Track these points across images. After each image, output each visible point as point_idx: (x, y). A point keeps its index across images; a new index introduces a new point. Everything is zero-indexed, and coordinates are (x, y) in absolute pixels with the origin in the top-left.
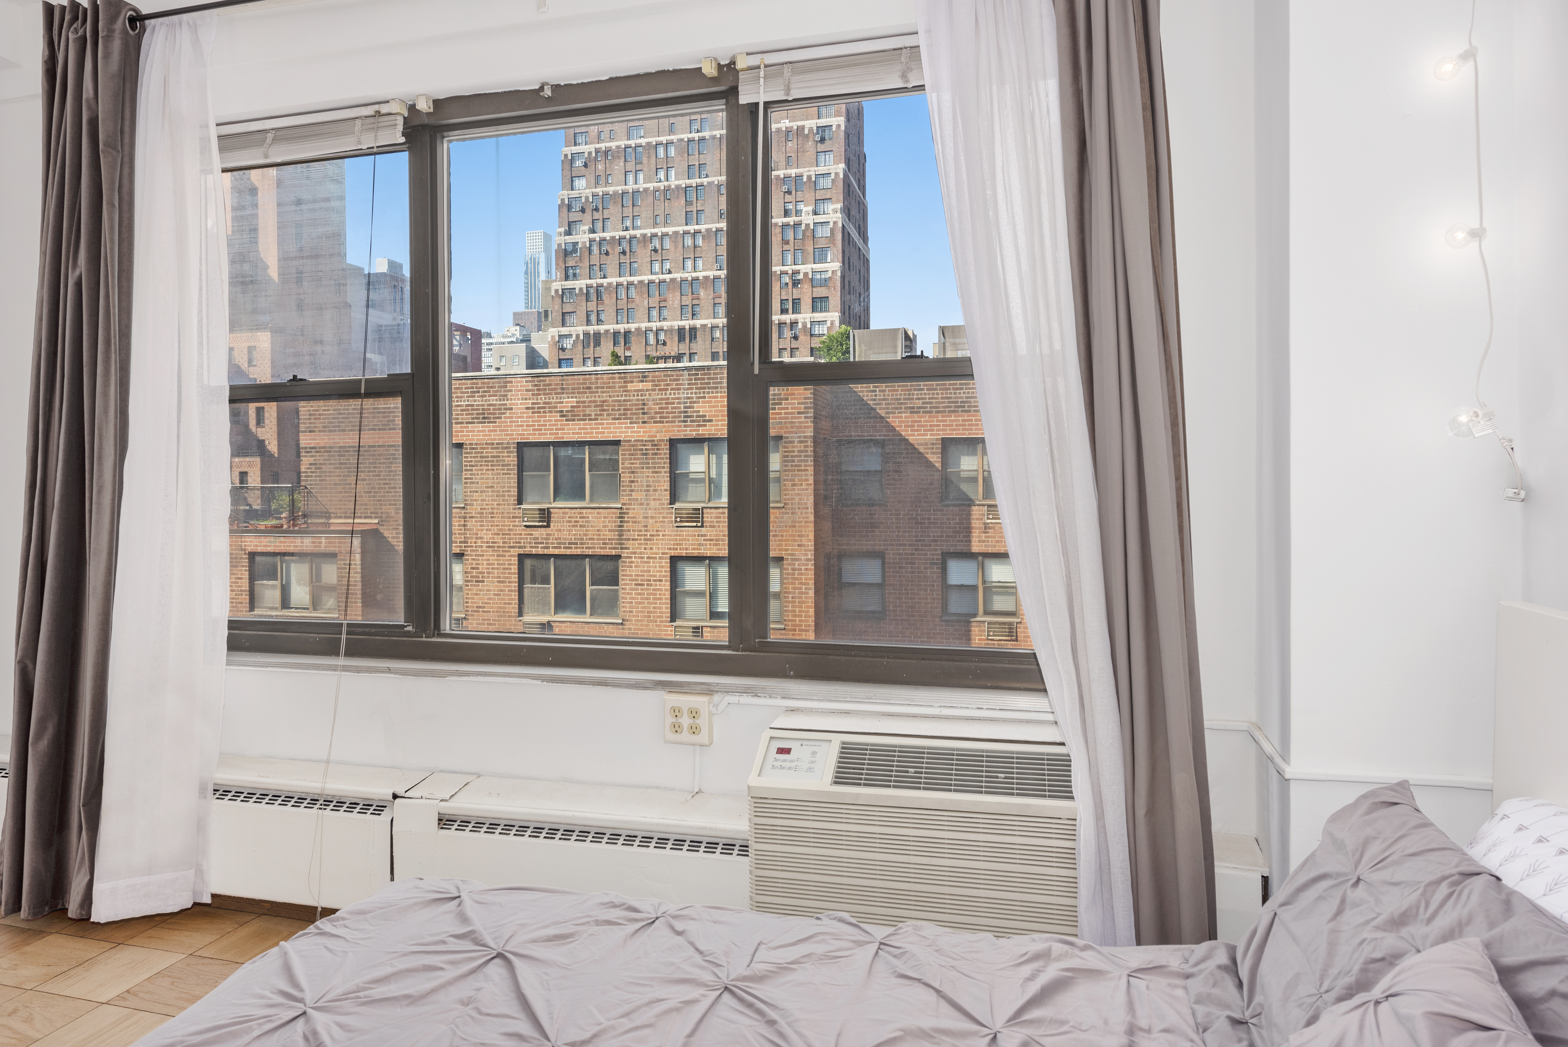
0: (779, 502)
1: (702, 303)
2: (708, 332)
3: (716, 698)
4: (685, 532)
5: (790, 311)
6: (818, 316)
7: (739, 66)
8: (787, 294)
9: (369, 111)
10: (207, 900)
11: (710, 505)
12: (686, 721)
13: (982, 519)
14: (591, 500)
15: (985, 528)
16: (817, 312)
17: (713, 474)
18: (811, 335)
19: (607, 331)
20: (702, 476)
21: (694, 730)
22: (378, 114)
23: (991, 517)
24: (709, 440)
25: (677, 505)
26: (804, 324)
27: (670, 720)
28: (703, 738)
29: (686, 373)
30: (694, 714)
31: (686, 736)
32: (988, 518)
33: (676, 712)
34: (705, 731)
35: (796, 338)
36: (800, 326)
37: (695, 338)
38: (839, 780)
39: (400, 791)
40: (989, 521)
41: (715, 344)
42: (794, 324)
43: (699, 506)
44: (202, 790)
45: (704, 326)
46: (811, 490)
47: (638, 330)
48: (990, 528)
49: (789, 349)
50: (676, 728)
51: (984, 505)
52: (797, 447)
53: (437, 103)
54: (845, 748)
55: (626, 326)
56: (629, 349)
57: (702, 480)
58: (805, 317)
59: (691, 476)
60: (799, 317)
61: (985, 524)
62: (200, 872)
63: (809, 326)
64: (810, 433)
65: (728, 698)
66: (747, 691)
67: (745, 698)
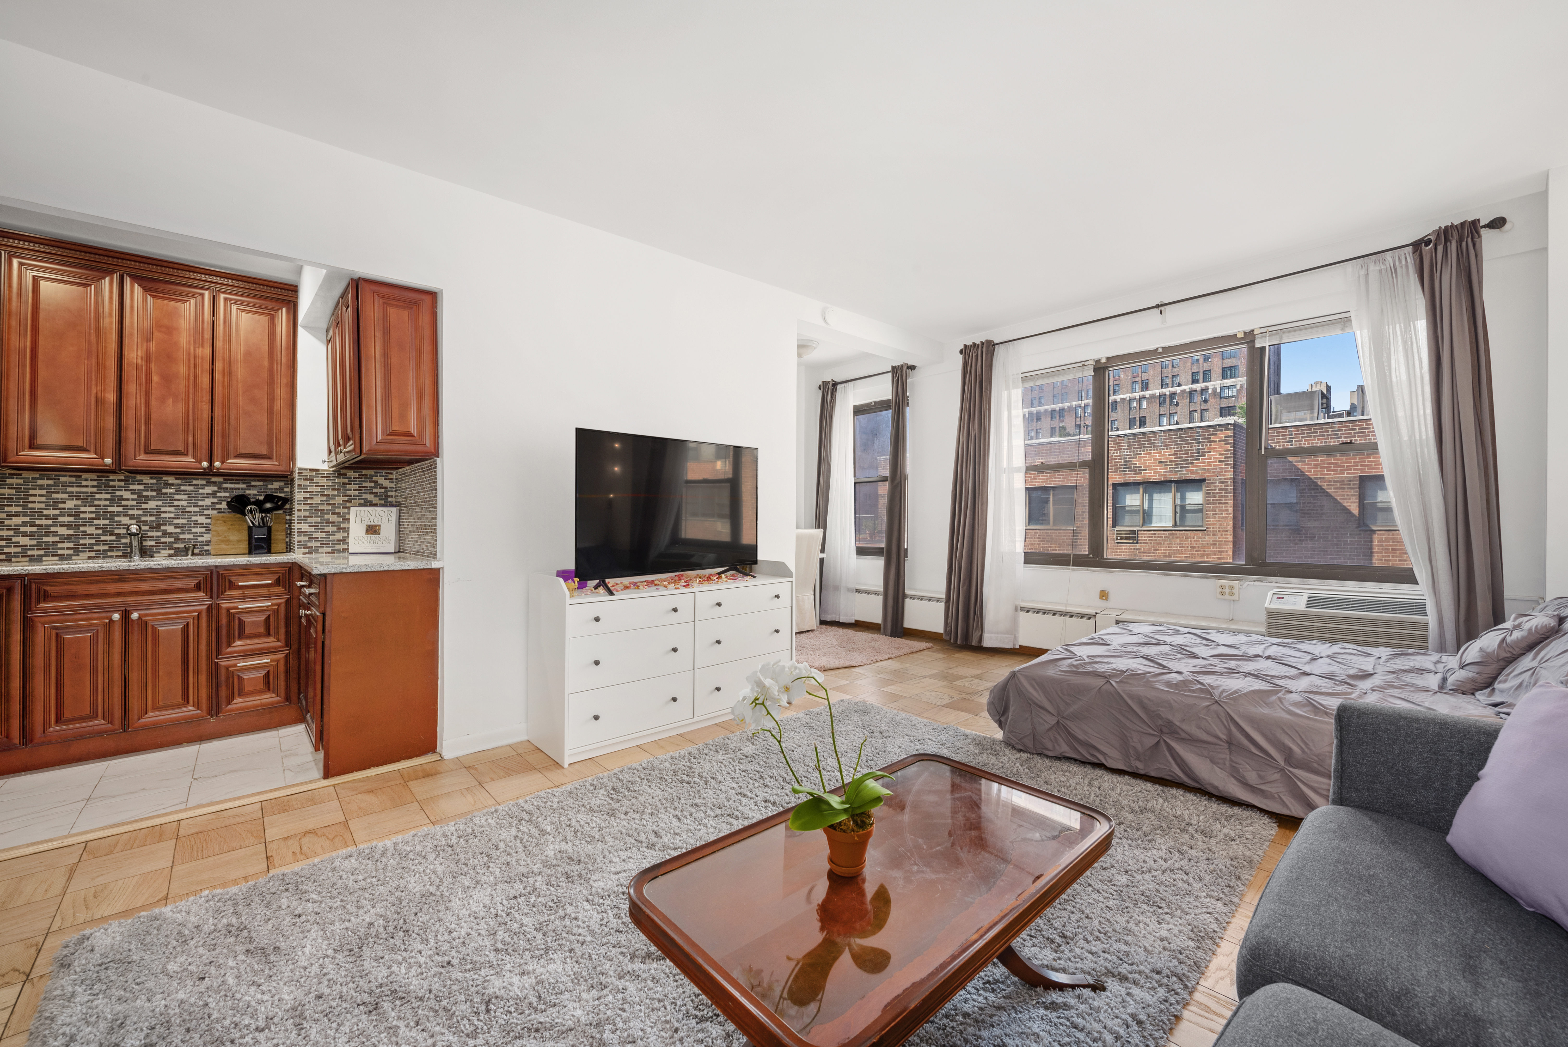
0: (1202, 526)
1: (1122, 382)
2: (1127, 403)
3: (1242, 582)
4: (1124, 547)
5: (1201, 380)
6: (1228, 382)
7: (1256, 332)
8: (1198, 367)
9: (1080, 364)
10: (1017, 647)
11: (1144, 528)
12: (1227, 590)
14: (1054, 524)
16: (1227, 378)
17: (1146, 507)
18: (1221, 398)
19: (1046, 411)
20: (1138, 508)
21: (1231, 594)
22: (1084, 365)
24: (1143, 483)
25: (1117, 528)
26: (1214, 390)
27: (1219, 590)
28: (1235, 597)
29: (1126, 438)
30: (1231, 588)
31: (1227, 596)
33: (1223, 587)
34: (1236, 595)
35: (1206, 401)
36: (1210, 391)
37: (1116, 409)
38: (1308, 606)
39: (1098, 612)
41: (1133, 412)
42: (1204, 391)
43: (1135, 529)
44: (1016, 610)
45: (1123, 400)
46: (1230, 518)
47: (1070, 408)
49: (1199, 411)
50: (1223, 593)
52: (1218, 486)
53: (1108, 359)
54: (1310, 598)
55: (1060, 405)
56: (1063, 421)
57: (1138, 511)
58: (1214, 384)
59: (1127, 508)
60: (1210, 385)
62: (1015, 638)
63: (1218, 390)
64: (1230, 475)
65: (1248, 583)
66: (1257, 580)
67: (1256, 583)
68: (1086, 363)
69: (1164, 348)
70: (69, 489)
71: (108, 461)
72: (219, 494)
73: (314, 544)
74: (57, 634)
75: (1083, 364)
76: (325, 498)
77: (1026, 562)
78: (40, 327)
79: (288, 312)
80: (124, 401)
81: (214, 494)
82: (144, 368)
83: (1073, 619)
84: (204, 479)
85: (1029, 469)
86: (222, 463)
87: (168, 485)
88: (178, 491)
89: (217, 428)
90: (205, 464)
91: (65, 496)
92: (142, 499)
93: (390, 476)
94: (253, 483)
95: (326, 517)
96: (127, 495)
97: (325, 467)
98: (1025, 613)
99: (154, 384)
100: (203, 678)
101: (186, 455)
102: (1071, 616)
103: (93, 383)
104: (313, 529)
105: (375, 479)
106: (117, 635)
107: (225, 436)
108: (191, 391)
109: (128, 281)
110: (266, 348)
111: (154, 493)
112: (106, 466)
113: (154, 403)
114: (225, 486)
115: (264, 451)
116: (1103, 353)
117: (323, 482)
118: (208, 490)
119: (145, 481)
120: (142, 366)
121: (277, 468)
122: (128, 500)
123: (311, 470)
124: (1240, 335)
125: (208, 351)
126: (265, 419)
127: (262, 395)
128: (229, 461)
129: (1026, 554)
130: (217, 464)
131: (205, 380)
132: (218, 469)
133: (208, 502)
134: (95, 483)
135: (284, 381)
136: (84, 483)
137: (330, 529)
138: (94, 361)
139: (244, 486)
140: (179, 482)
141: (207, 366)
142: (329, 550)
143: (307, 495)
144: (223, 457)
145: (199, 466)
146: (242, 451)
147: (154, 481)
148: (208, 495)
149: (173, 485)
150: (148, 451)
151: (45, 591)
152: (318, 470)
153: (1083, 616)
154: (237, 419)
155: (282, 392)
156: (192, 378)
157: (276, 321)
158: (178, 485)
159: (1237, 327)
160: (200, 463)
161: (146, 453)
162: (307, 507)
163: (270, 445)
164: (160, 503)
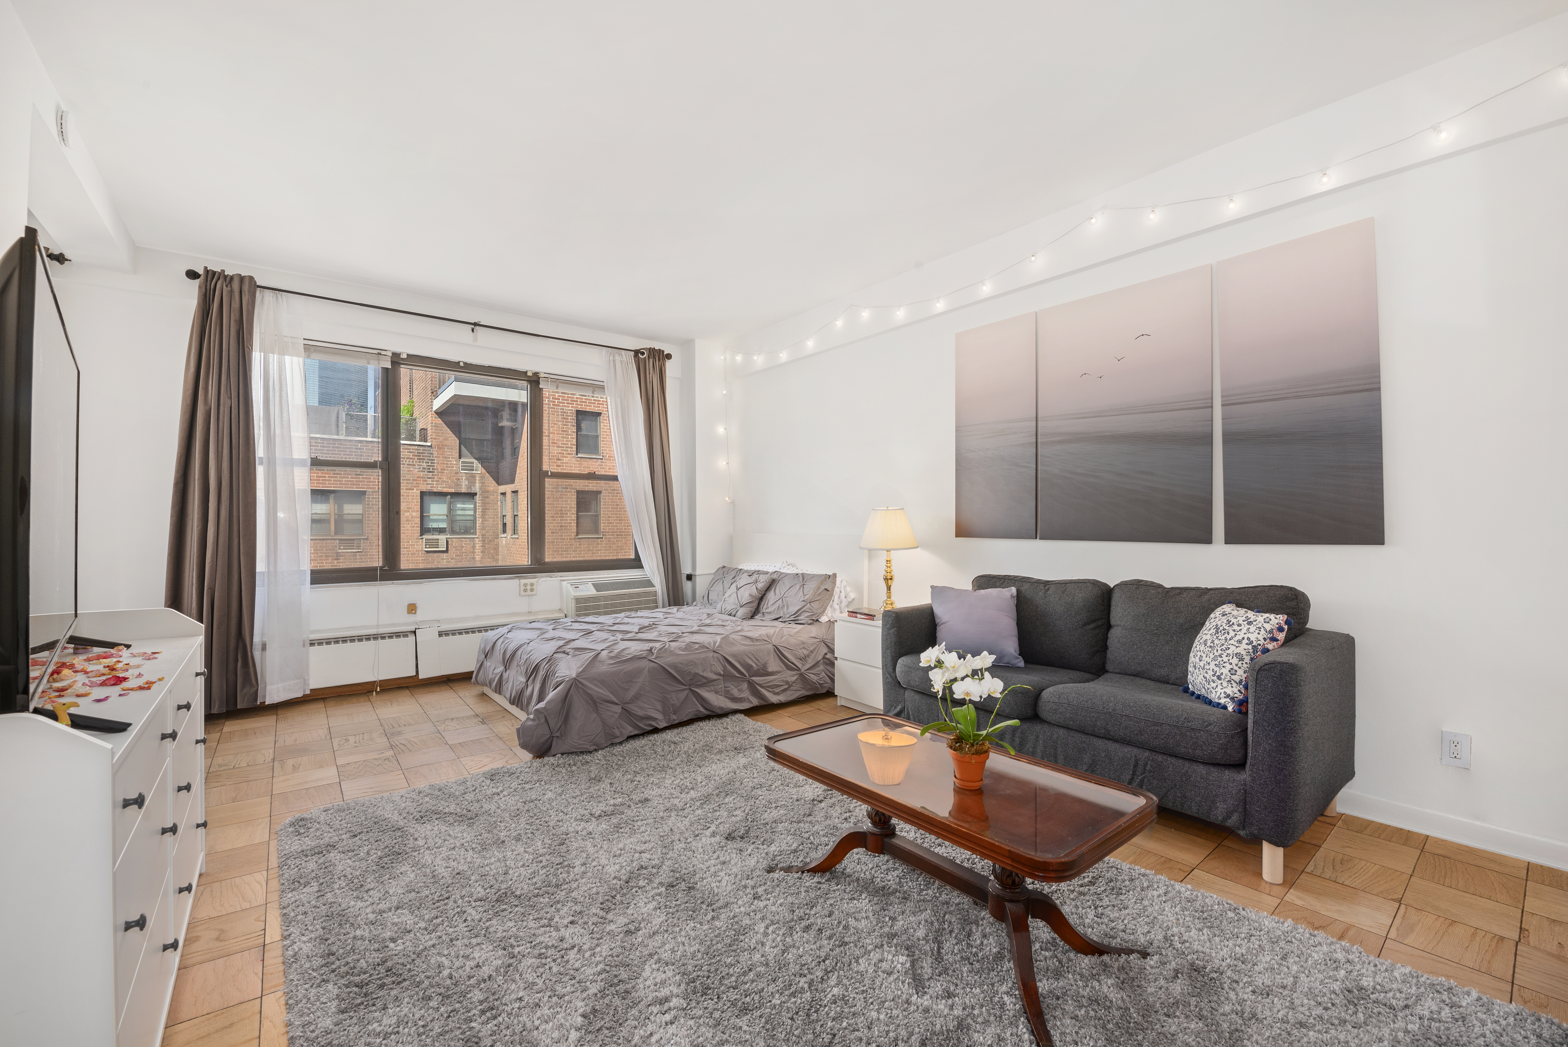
3: (537, 580)
7: (539, 375)
9: (375, 352)
10: (308, 692)
12: (529, 587)
13: (334, 550)
15: (337, 556)
21: (532, 590)
22: (381, 354)
23: (342, 547)
27: (523, 588)
30: (532, 585)
31: (529, 593)
32: (339, 549)
33: (525, 585)
34: (536, 591)
38: (597, 591)
39: (416, 627)
40: (340, 551)
44: (302, 645)
48: (341, 556)
50: (525, 591)
51: (336, 539)
53: (409, 355)
54: (594, 585)
61: (337, 553)
65: (542, 579)
66: (548, 576)
67: (548, 579)
68: (383, 353)
69: (465, 363)
75: (379, 353)
77: (313, 582)
83: (387, 640)
85: (316, 463)
98: (316, 647)
102: (383, 638)
116: (405, 349)
124: (530, 374)
129: (313, 572)
153: (398, 635)
159: (530, 367)
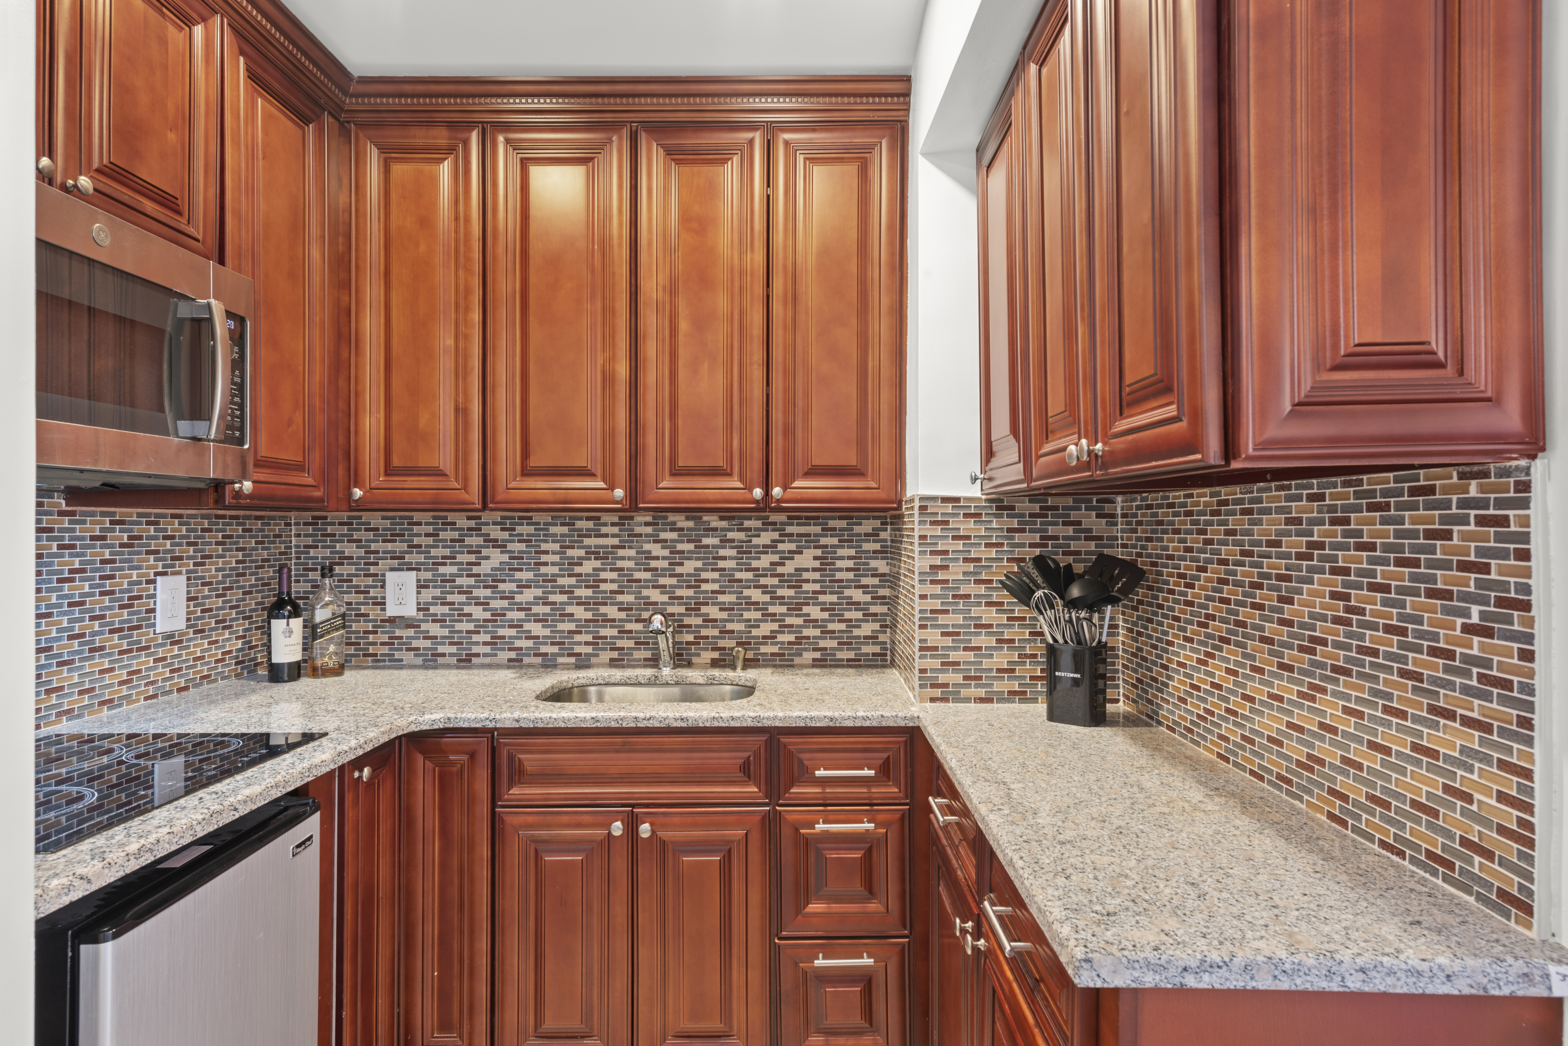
70: (587, 541)
71: (619, 493)
72: (781, 547)
73: (952, 677)
74: (536, 851)
76: (971, 567)
78: (531, 251)
79: (892, 149)
80: (641, 375)
81: (772, 546)
82: (667, 307)
84: (758, 519)
86: (785, 488)
87: (711, 531)
88: (725, 541)
89: (777, 416)
90: (758, 492)
91: (582, 553)
92: (677, 558)
93: (1107, 508)
94: (832, 523)
95: (975, 612)
96: (656, 550)
97: (975, 491)
99: (681, 338)
100: (755, 975)
101: (730, 475)
103: (599, 346)
104: (948, 641)
105: (1074, 515)
106: (620, 865)
107: (789, 431)
108: (736, 345)
109: (643, 138)
110: (853, 234)
111: (691, 547)
112: (617, 503)
113: (682, 374)
114: (789, 529)
115: (850, 458)
117: (967, 526)
118: (766, 538)
119: (680, 525)
120: (664, 303)
121: (874, 494)
122: (657, 558)
123: (945, 500)
125: (759, 257)
126: (852, 390)
127: (847, 337)
128: (796, 484)
130: (777, 491)
131: (757, 318)
132: (778, 501)
133: (764, 562)
134: (616, 530)
135: (885, 301)
136: (604, 530)
137: (983, 640)
138: (599, 304)
139: (818, 529)
140: (724, 524)
141: (759, 289)
142: (982, 692)
143: (937, 561)
144: (785, 475)
145: (748, 496)
146: (817, 462)
147: (691, 524)
148: (767, 548)
149: (716, 529)
150: (676, 472)
151: (519, 759)
152: (957, 500)
154: (807, 395)
155: (881, 327)
156: (736, 317)
157: (870, 173)
158: (723, 530)
160: (751, 491)
161: (673, 474)
162: (937, 589)
163: (861, 444)
164: (699, 564)
